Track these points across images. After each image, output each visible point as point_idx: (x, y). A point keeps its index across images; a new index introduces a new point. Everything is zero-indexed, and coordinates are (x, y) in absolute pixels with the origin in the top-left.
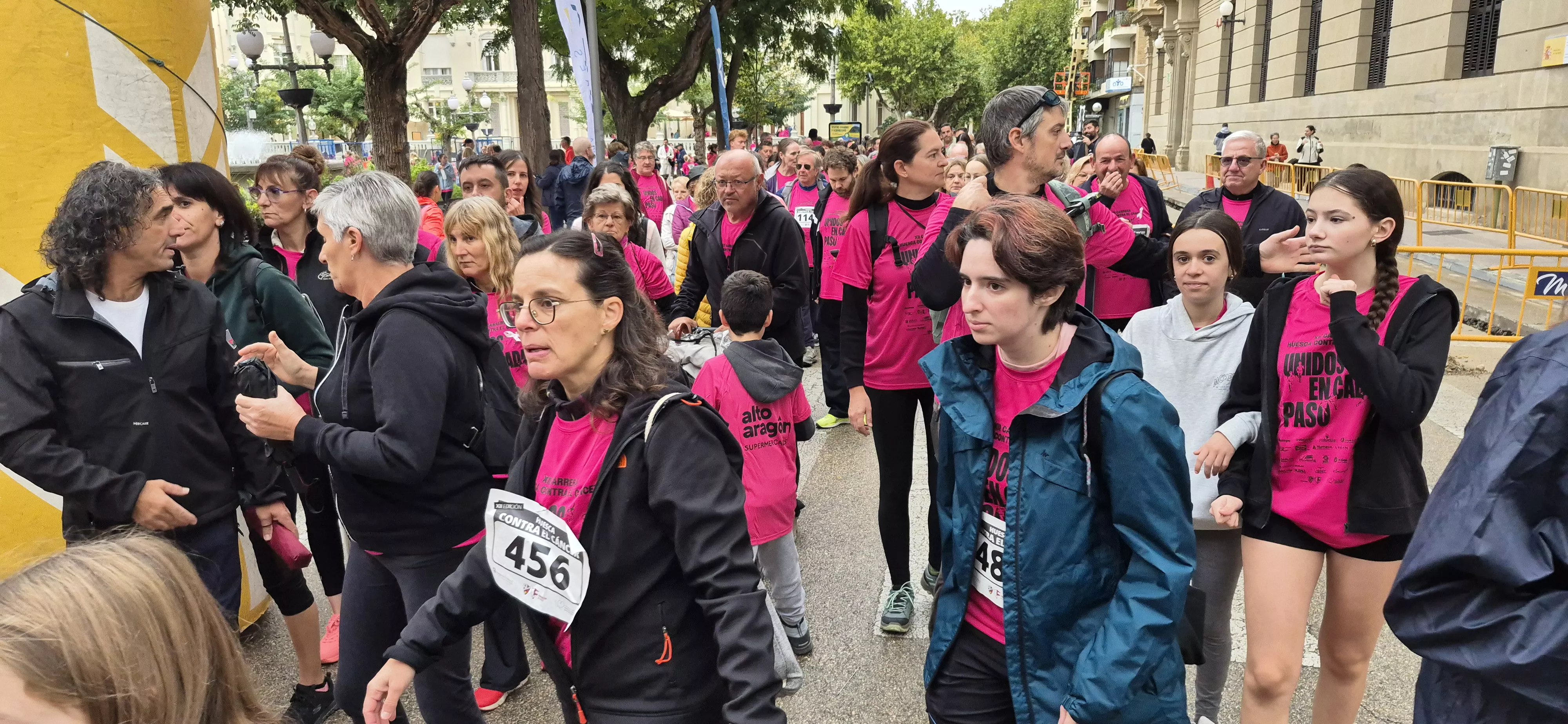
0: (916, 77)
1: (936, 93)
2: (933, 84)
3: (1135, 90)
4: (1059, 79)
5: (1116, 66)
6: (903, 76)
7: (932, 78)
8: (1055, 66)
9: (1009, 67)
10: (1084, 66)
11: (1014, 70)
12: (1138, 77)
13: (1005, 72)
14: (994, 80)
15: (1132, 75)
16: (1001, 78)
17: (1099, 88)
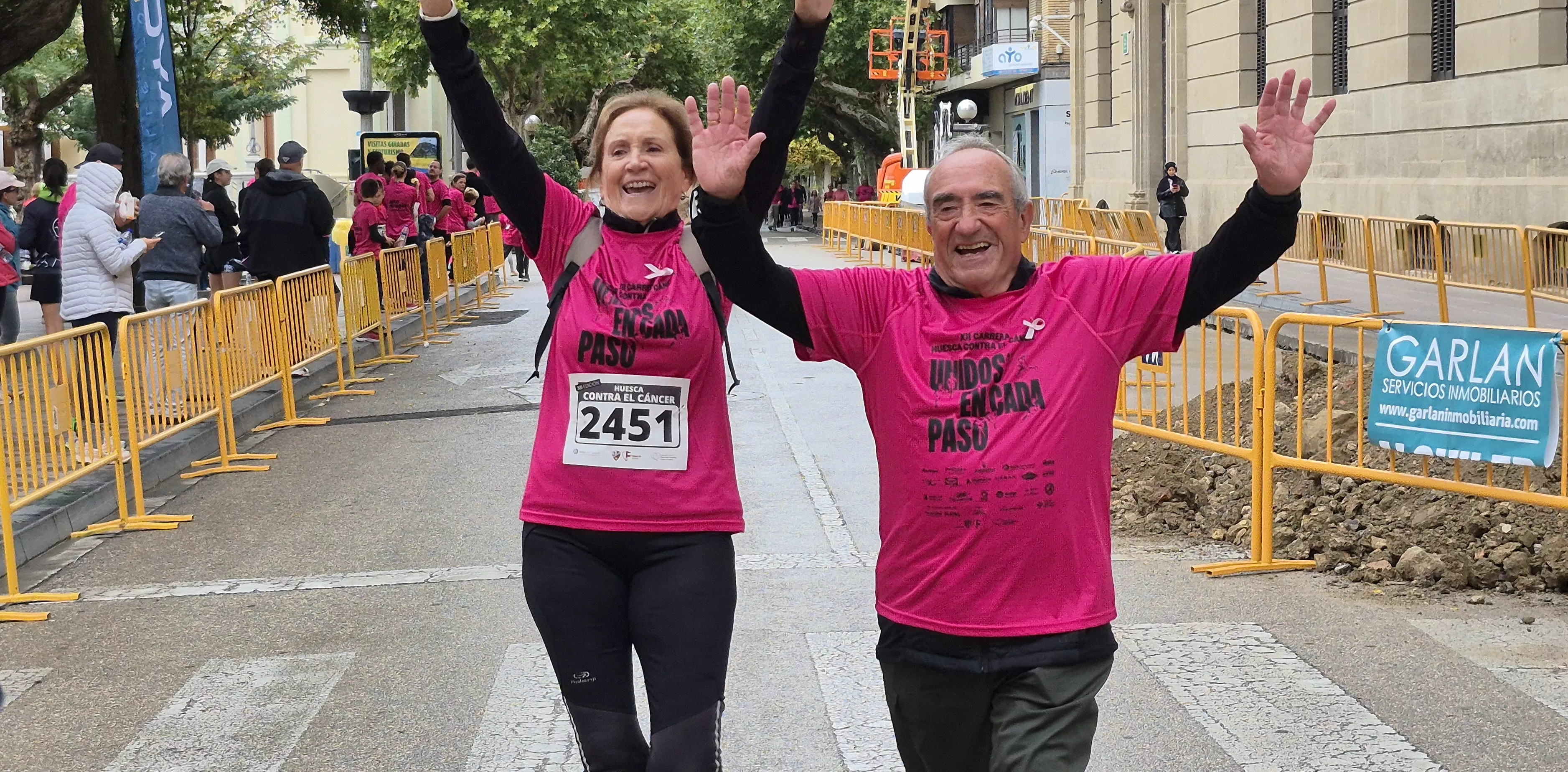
0: (549, 37)
1: (596, 73)
2: (590, 53)
3: (1047, 72)
4: (878, 45)
5: (1002, 19)
6: (520, 30)
7: (585, 39)
8: (865, 16)
9: (762, 16)
10: (929, 19)
11: (773, 23)
12: (1052, 44)
13: (752, 27)
14: (728, 45)
15: (1039, 39)
16: (743, 42)
17: (966, 68)
